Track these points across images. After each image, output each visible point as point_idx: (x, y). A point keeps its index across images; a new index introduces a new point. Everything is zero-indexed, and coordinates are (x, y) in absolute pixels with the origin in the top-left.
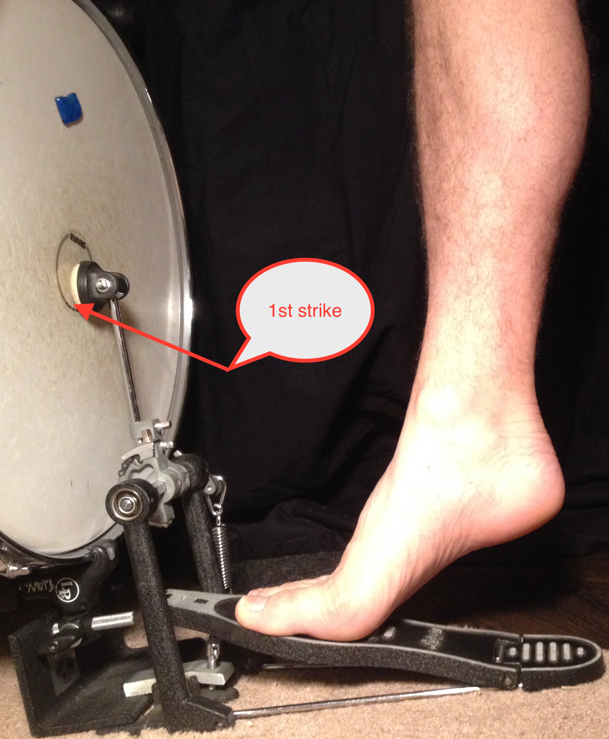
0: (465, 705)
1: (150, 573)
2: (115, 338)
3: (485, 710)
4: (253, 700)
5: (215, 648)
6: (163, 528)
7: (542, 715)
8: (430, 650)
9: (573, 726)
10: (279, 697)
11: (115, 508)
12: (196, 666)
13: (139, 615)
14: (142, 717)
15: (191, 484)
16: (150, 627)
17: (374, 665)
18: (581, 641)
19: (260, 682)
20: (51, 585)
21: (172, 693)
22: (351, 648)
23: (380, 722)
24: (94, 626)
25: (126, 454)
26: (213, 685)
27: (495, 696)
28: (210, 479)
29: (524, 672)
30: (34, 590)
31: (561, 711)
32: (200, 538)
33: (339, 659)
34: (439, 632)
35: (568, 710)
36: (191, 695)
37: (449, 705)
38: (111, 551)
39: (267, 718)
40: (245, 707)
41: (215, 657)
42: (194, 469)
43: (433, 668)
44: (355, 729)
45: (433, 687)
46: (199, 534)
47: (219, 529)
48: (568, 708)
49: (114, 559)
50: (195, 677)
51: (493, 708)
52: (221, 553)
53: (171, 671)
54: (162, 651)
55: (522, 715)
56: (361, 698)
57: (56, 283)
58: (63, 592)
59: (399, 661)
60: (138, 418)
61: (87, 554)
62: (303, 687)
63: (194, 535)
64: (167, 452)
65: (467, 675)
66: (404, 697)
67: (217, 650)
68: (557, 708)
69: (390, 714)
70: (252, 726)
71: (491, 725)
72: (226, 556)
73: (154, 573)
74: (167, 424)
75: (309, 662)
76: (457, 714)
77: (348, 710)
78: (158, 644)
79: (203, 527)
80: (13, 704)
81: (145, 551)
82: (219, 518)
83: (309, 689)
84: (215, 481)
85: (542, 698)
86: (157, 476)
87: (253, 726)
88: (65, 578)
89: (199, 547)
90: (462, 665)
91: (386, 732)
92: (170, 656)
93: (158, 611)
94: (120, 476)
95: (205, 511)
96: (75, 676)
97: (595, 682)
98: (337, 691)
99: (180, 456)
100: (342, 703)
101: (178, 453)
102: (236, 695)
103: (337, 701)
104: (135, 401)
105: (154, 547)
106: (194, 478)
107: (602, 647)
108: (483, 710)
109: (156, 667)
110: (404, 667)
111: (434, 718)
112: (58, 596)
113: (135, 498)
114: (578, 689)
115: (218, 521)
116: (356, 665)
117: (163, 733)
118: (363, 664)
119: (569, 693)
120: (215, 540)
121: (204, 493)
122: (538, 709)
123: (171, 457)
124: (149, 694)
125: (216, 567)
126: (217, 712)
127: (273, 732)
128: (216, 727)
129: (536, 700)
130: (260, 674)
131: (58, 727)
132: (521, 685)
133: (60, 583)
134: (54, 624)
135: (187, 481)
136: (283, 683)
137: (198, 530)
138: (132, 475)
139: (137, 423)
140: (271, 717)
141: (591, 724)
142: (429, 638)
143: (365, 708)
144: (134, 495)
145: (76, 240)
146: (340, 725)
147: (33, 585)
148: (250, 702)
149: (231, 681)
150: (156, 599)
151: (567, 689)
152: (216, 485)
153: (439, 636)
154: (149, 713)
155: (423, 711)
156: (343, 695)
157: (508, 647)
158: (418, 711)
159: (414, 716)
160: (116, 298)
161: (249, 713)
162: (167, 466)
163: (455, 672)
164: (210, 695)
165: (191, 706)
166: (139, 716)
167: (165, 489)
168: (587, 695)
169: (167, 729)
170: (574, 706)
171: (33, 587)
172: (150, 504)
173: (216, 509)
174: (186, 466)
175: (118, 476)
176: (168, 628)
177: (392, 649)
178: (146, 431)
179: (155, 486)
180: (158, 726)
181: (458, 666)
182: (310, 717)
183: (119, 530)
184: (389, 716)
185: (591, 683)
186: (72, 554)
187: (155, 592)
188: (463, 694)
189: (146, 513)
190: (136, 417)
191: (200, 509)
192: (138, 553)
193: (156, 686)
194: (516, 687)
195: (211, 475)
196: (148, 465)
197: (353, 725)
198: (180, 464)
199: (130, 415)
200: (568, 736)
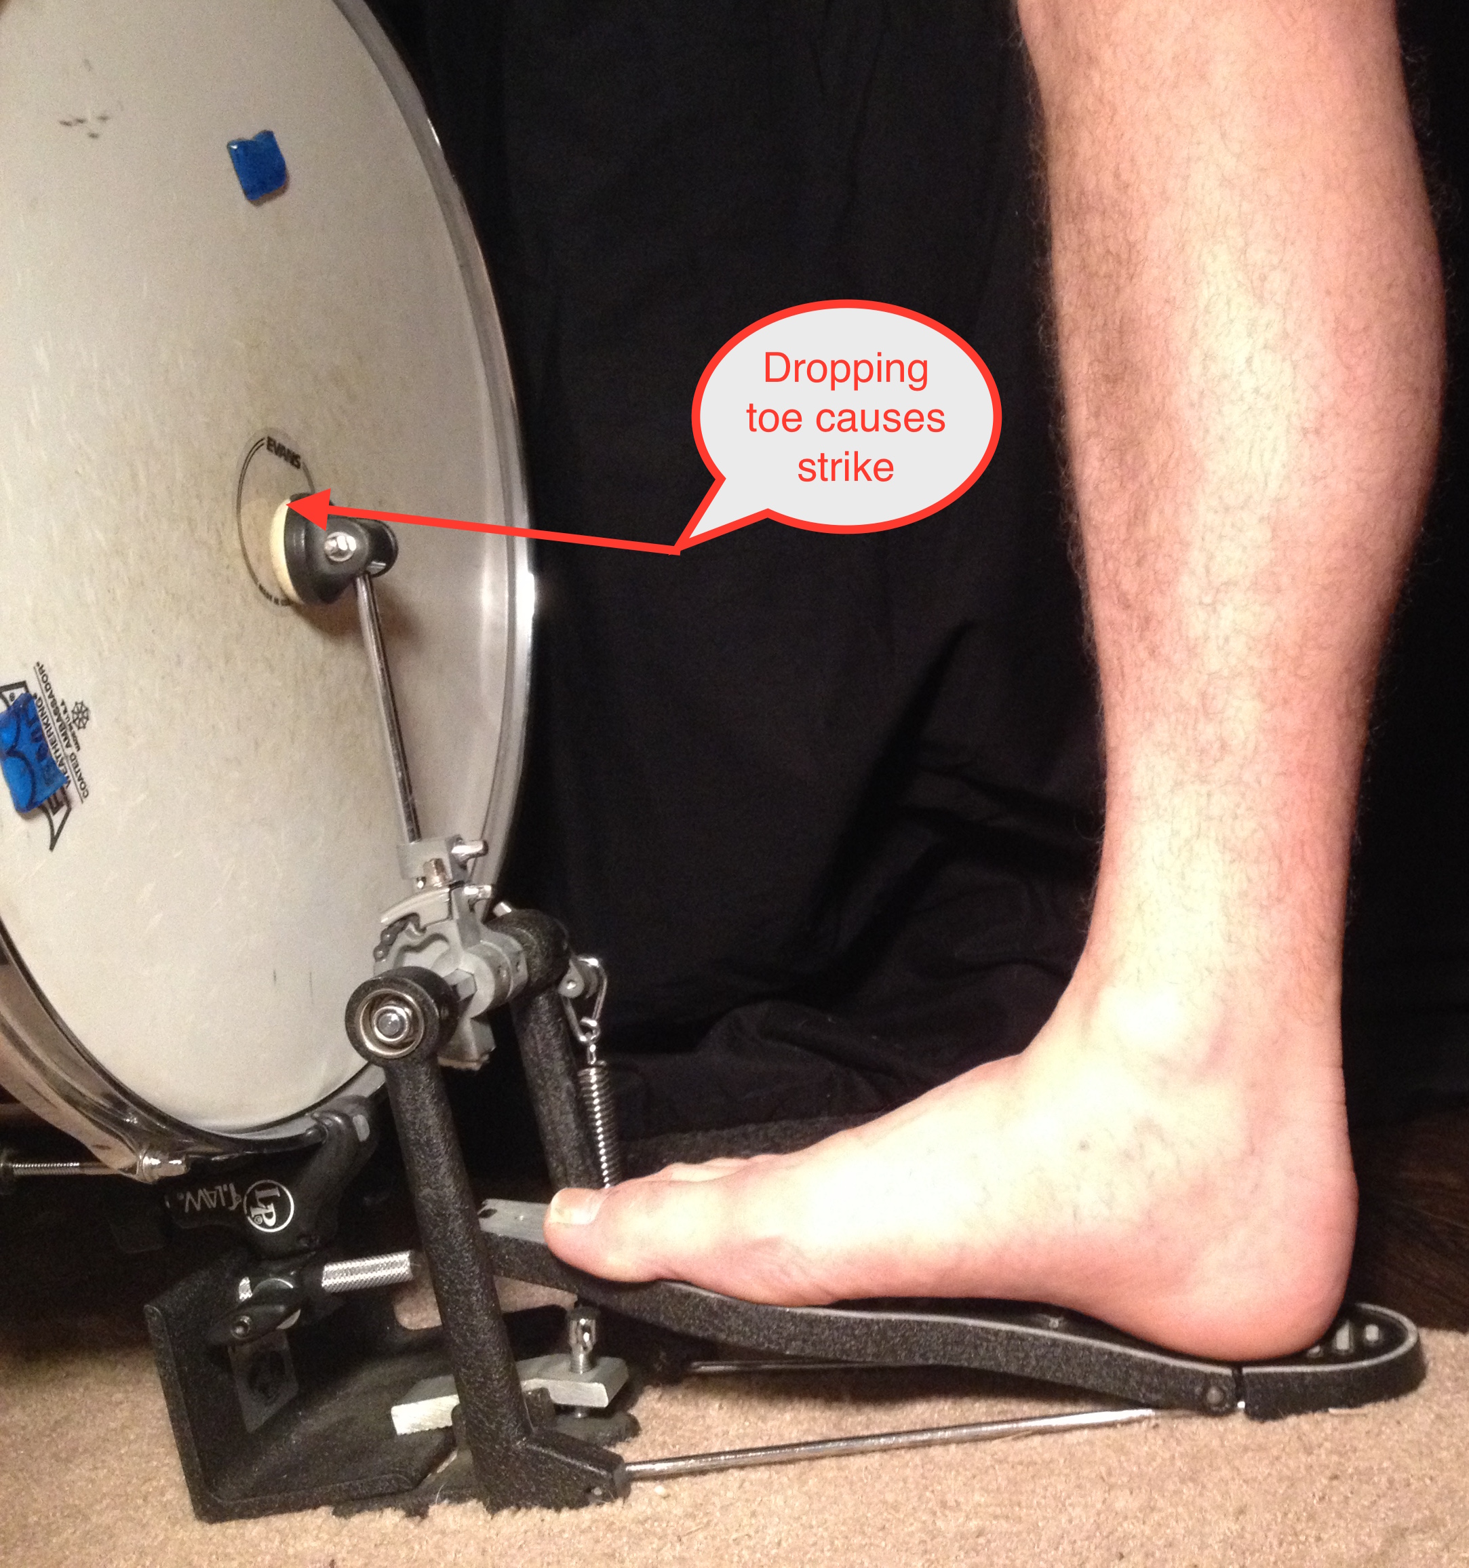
0: (1121, 1450)
1: (443, 1170)
2: (367, 658)
3: (1163, 1459)
4: (668, 1440)
5: (585, 1329)
6: (470, 1072)
7: (1285, 1472)
9: (1350, 1495)
10: (726, 1433)
11: (365, 1029)
12: (546, 1367)
13: (423, 1256)
14: (430, 1478)
15: (529, 979)
16: (444, 1284)
17: (927, 1359)
18: (1375, 1311)
19: (685, 1401)
20: (234, 1194)
21: (494, 1426)
22: (878, 1322)
23: (939, 1488)
24: (326, 1283)
25: (389, 913)
26: (582, 1408)
28: (571, 963)
29: (1248, 1375)
30: (198, 1207)
31: (1326, 1462)
32: (551, 1090)
33: (851, 1347)
35: (1342, 1460)
36: (534, 1429)
37: (1087, 1449)
38: (361, 1122)
39: (699, 1479)
40: (651, 1456)
41: (585, 1348)
42: (536, 943)
43: (1054, 1367)
44: (885, 1502)
45: (1056, 1408)
46: (549, 1083)
47: (593, 1071)
48: (1341, 1455)
49: (369, 1139)
50: (543, 1392)
51: (1182, 1456)
52: (599, 1123)
53: (491, 1379)
54: (471, 1335)
55: (1242, 1470)
56: (898, 1434)
57: (238, 546)
58: (260, 1211)
59: (982, 1352)
60: (416, 833)
61: (309, 1129)
62: (776, 1411)
63: (540, 1085)
64: (480, 909)
65: (1126, 1381)
66: (991, 1432)
67: (589, 1332)
68: (1318, 1455)
69: (961, 1469)
70: (666, 1497)
71: (1178, 1492)
72: (609, 1130)
73: (452, 1170)
74: (479, 848)
75: (788, 1353)
76: (1103, 1470)
77: (872, 1460)
78: (461, 1321)
79: (559, 1067)
80: (156, 1451)
81: (430, 1122)
82: (593, 1048)
83: (789, 1416)
84: (581, 968)
85: (1286, 1434)
86: (457, 961)
87: (668, 1496)
88: (263, 1182)
89: (550, 1111)
90: (1115, 1359)
91: (951, 1508)
92: (488, 1346)
93: (461, 1251)
94: (378, 959)
95: (561, 1033)
96: (290, 1391)
98: (850, 1418)
99: (508, 914)
100: (857, 1445)
101: (504, 908)
102: (633, 1428)
103: (847, 1439)
104: (410, 799)
105: (450, 1113)
106: (537, 961)
107: (1420, 1322)
108: (1159, 1460)
109: (459, 1370)
110: (989, 1365)
111: (1053, 1479)
112: (249, 1218)
113: (407, 1010)
114: (1365, 1415)
115: (591, 1054)
116: (889, 1362)
117: (475, 1511)
119: (1346, 1423)
120: (586, 1096)
121: (559, 995)
122: (1278, 1458)
123: (490, 919)
124: (445, 1428)
125: (589, 1153)
126: (591, 1465)
127: (710, 1508)
128: (590, 1498)
129: (1274, 1438)
130: (685, 1382)
131: (252, 1500)
132: (1241, 1405)
133: (253, 1192)
134: (241, 1279)
135: (523, 969)
136: (734, 1404)
137: (547, 1075)
138: (403, 957)
139: (413, 843)
140: (707, 1477)
141: (1388, 1489)
143: (907, 1455)
144: (407, 1004)
145: (278, 450)
146: (854, 1493)
147: (195, 1195)
148: (664, 1445)
149: (623, 1399)
150: (457, 1224)
151: (1341, 1415)
152: (584, 977)
154: (447, 1469)
155: (1033, 1463)
156: (861, 1429)
158: (1021, 1463)
159: (1012, 1473)
160: (369, 573)
161: (659, 1467)
162: (478, 937)
163: (1101, 1376)
164: (575, 1428)
165: (536, 1454)
166: (425, 1476)
167: (473, 988)
168: (1383, 1428)
169: (485, 1504)
170: (1355, 1451)
171: (196, 1200)
172: (440, 1020)
173: (586, 1029)
174: (518, 937)
175: (373, 960)
176: (484, 1286)
177: (965, 1326)
178: (433, 862)
179: (451, 982)
180: (466, 1497)
181: (1107, 1363)
182: (791, 1475)
183: (375, 1080)
184: (958, 1473)
185: (1393, 1401)
186: (278, 1128)
187: (454, 1207)
188: (1119, 1426)
189: (432, 1040)
190: (412, 831)
191: (551, 1030)
192: (417, 1127)
193: (460, 1411)
194: (1232, 1410)
195: (573, 955)
196: (438, 937)
197: (880, 1492)
198: (506, 932)
199: (400, 828)
200: (1340, 1516)
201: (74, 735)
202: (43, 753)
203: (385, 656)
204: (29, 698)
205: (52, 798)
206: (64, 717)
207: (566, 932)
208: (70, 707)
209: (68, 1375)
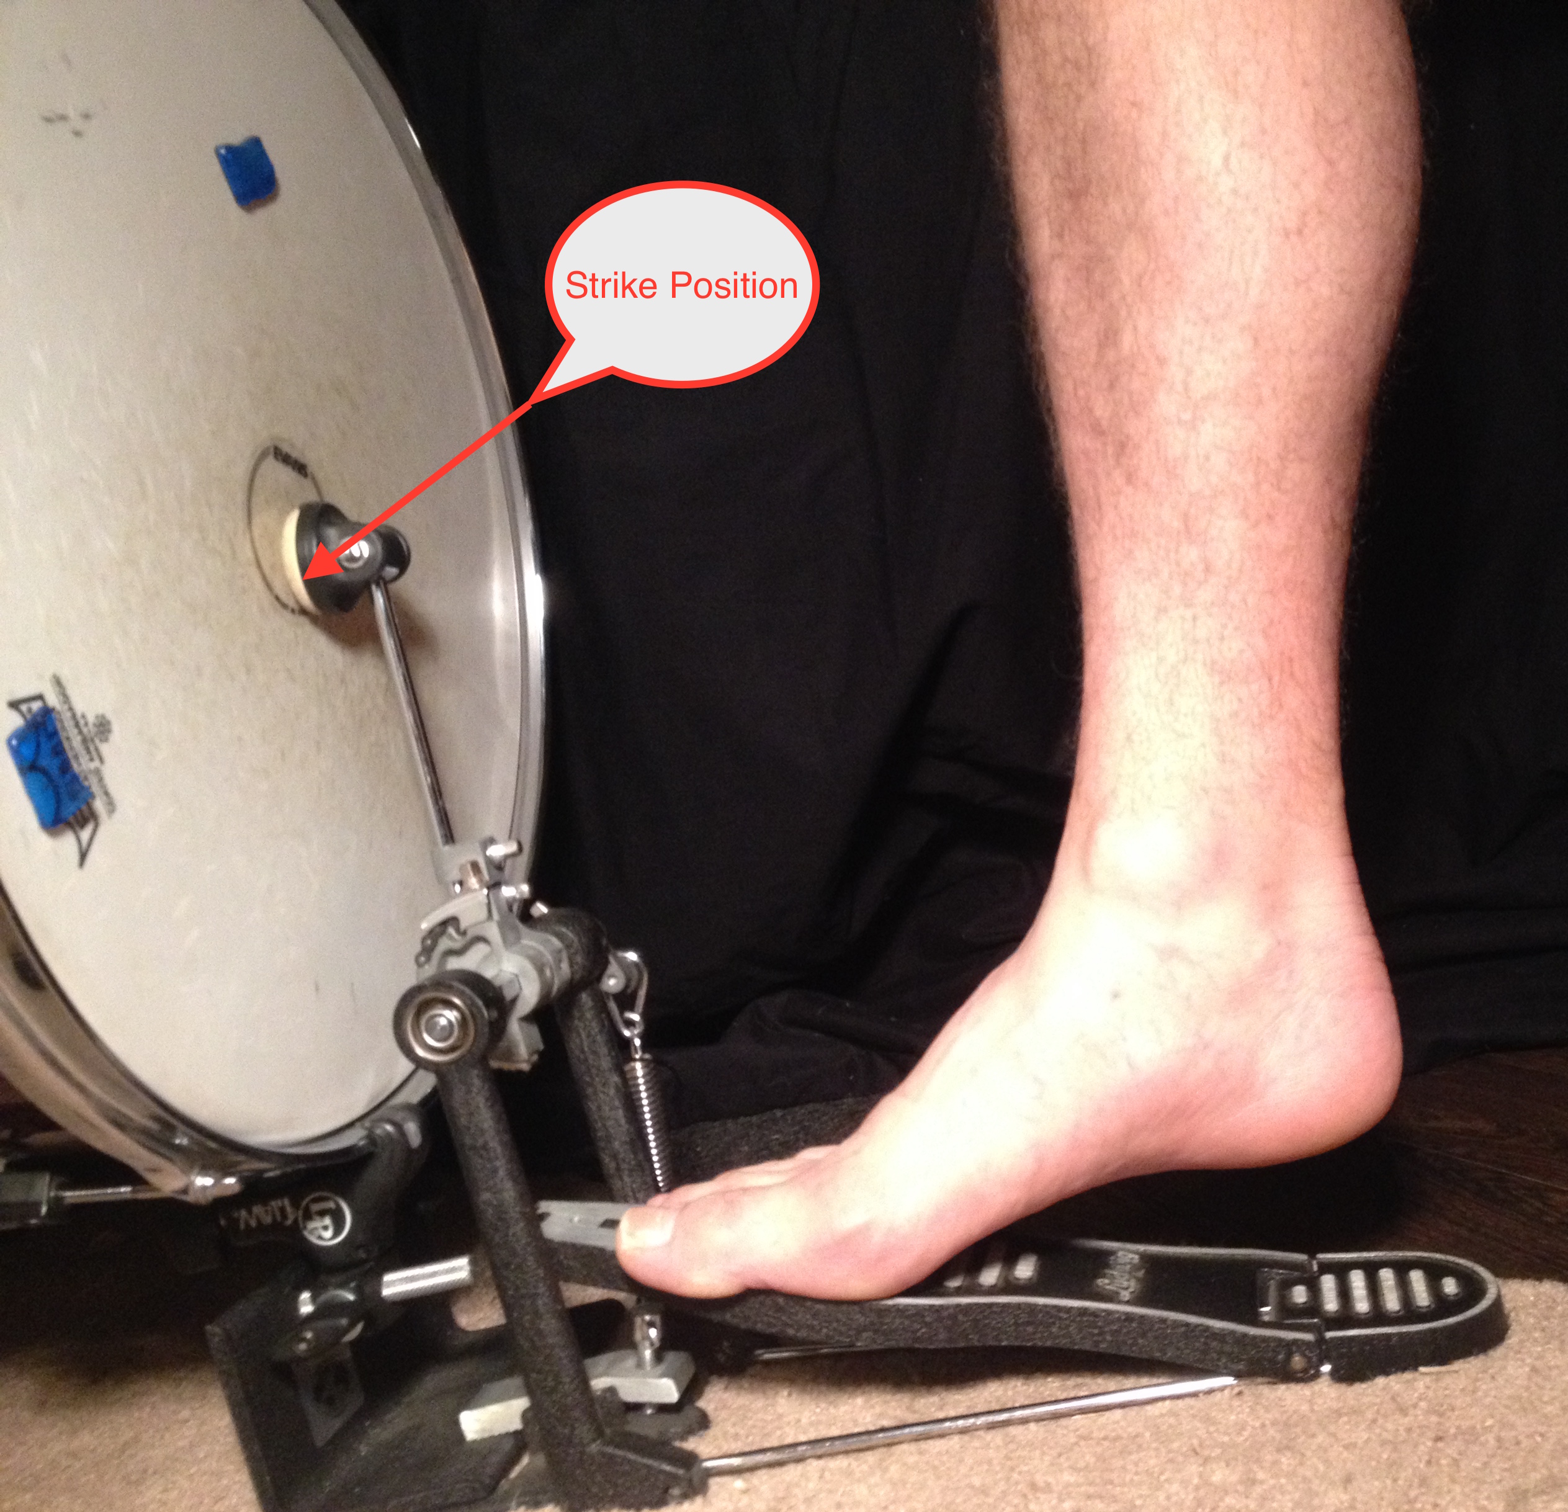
0: (1208, 1420)
1: (501, 1174)
3: (1254, 1429)
4: (742, 1432)
5: (651, 1324)
6: (520, 1072)
7: (1385, 1435)
8: (1120, 1302)
9: (1459, 1458)
10: (799, 1421)
11: (414, 1036)
12: (613, 1365)
13: (483, 1261)
14: (504, 1485)
15: (573, 973)
16: (508, 1286)
17: (1001, 1341)
18: (1448, 1261)
19: (752, 1390)
20: (289, 1209)
21: (566, 1431)
23: (1026, 1469)
24: (386, 1292)
25: (429, 918)
26: (652, 1406)
27: (1272, 1396)
28: (611, 959)
29: (1332, 1339)
30: (253, 1223)
31: (1425, 1423)
32: (599, 1087)
33: (923, 1334)
34: (1132, 1259)
35: (1442, 1420)
36: (608, 1431)
37: (1172, 1420)
38: (413, 1130)
39: (777, 1471)
40: (725, 1450)
41: (652, 1344)
42: (576, 941)
43: (1131, 1343)
44: (972, 1487)
45: (1130, 1381)
46: (597, 1079)
47: (638, 1066)
48: (1441, 1415)
49: (421, 1146)
50: (612, 1390)
51: (1274, 1423)
53: (562, 1383)
54: (539, 1340)
55: (1341, 1436)
57: (250, 554)
58: (315, 1224)
59: (1055, 1331)
60: (449, 838)
61: (361, 1139)
62: (846, 1396)
63: (588, 1083)
64: (517, 908)
65: (1205, 1353)
67: (656, 1328)
68: (1416, 1416)
69: (1045, 1448)
70: (745, 1492)
71: (1275, 1463)
73: (510, 1174)
74: (513, 847)
75: (858, 1343)
76: (1195, 1442)
77: (952, 1443)
78: (528, 1325)
79: (606, 1063)
80: (226, 1469)
81: (486, 1126)
82: (637, 1042)
83: (859, 1401)
84: (622, 963)
85: (1378, 1397)
86: (499, 962)
87: (749, 1491)
88: (317, 1195)
89: (599, 1108)
90: (1193, 1331)
91: (1042, 1491)
92: (557, 1350)
93: (525, 1255)
94: (419, 965)
95: (606, 1030)
96: (355, 1401)
97: (1491, 1353)
98: (923, 1401)
99: (544, 915)
101: (541, 909)
102: (703, 1422)
103: (923, 1424)
104: (440, 803)
105: (504, 1116)
106: (579, 959)
107: (1497, 1273)
108: (1250, 1430)
109: (527, 1374)
110: (1064, 1343)
111: (1143, 1454)
112: (306, 1234)
113: (456, 1013)
114: (1456, 1372)
115: (635, 1047)
116: (962, 1344)
118: (975, 1340)
119: (1437, 1380)
120: (633, 1090)
121: (601, 991)
122: (1374, 1421)
123: (526, 916)
124: (516, 1433)
126: (669, 1465)
127: (793, 1502)
128: (668, 1498)
129: (1367, 1400)
130: (751, 1371)
132: (1326, 1368)
133: (308, 1206)
134: (301, 1293)
135: (565, 966)
136: (803, 1390)
137: (594, 1071)
138: (446, 961)
139: (447, 848)
140: (785, 1469)
141: (1499, 1449)
142: (1112, 1275)
143: (989, 1436)
144: (455, 1007)
145: (285, 459)
146: (938, 1478)
147: (250, 1212)
148: (736, 1437)
149: (691, 1391)
150: (518, 1228)
151: (1432, 1374)
152: (625, 973)
153: (1135, 1268)
154: (520, 1476)
155: (1118, 1438)
156: (935, 1411)
157: (1286, 1285)
158: (1105, 1438)
159: (1099, 1450)
160: (383, 579)
161: (736, 1462)
162: (518, 939)
163: (1178, 1349)
164: (646, 1427)
165: (612, 1457)
166: (498, 1482)
167: (519, 989)
168: (1479, 1385)
170: (1453, 1410)
171: (251, 1217)
172: (490, 1023)
173: (629, 1024)
174: (559, 936)
175: (415, 967)
176: (549, 1288)
177: (1036, 1305)
178: (469, 866)
179: (497, 984)
180: (541, 1503)
181: (1185, 1335)
183: (426, 1083)
184: (1043, 1453)
185: (1482, 1357)
186: (330, 1140)
187: (514, 1211)
188: (1201, 1395)
189: (483, 1041)
190: (446, 836)
191: (595, 1027)
192: (472, 1131)
193: (530, 1415)
194: (1317, 1375)
195: (612, 951)
196: (481, 939)
197: (966, 1476)
198: (546, 931)
199: (431, 831)
200: (1453, 1481)
201: (97, 749)
202: (65, 767)
203: (405, 659)
204: (47, 712)
205: (78, 813)
206: (85, 730)
207: (604, 929)
208: (91, 719)
209: (133, 1396)
